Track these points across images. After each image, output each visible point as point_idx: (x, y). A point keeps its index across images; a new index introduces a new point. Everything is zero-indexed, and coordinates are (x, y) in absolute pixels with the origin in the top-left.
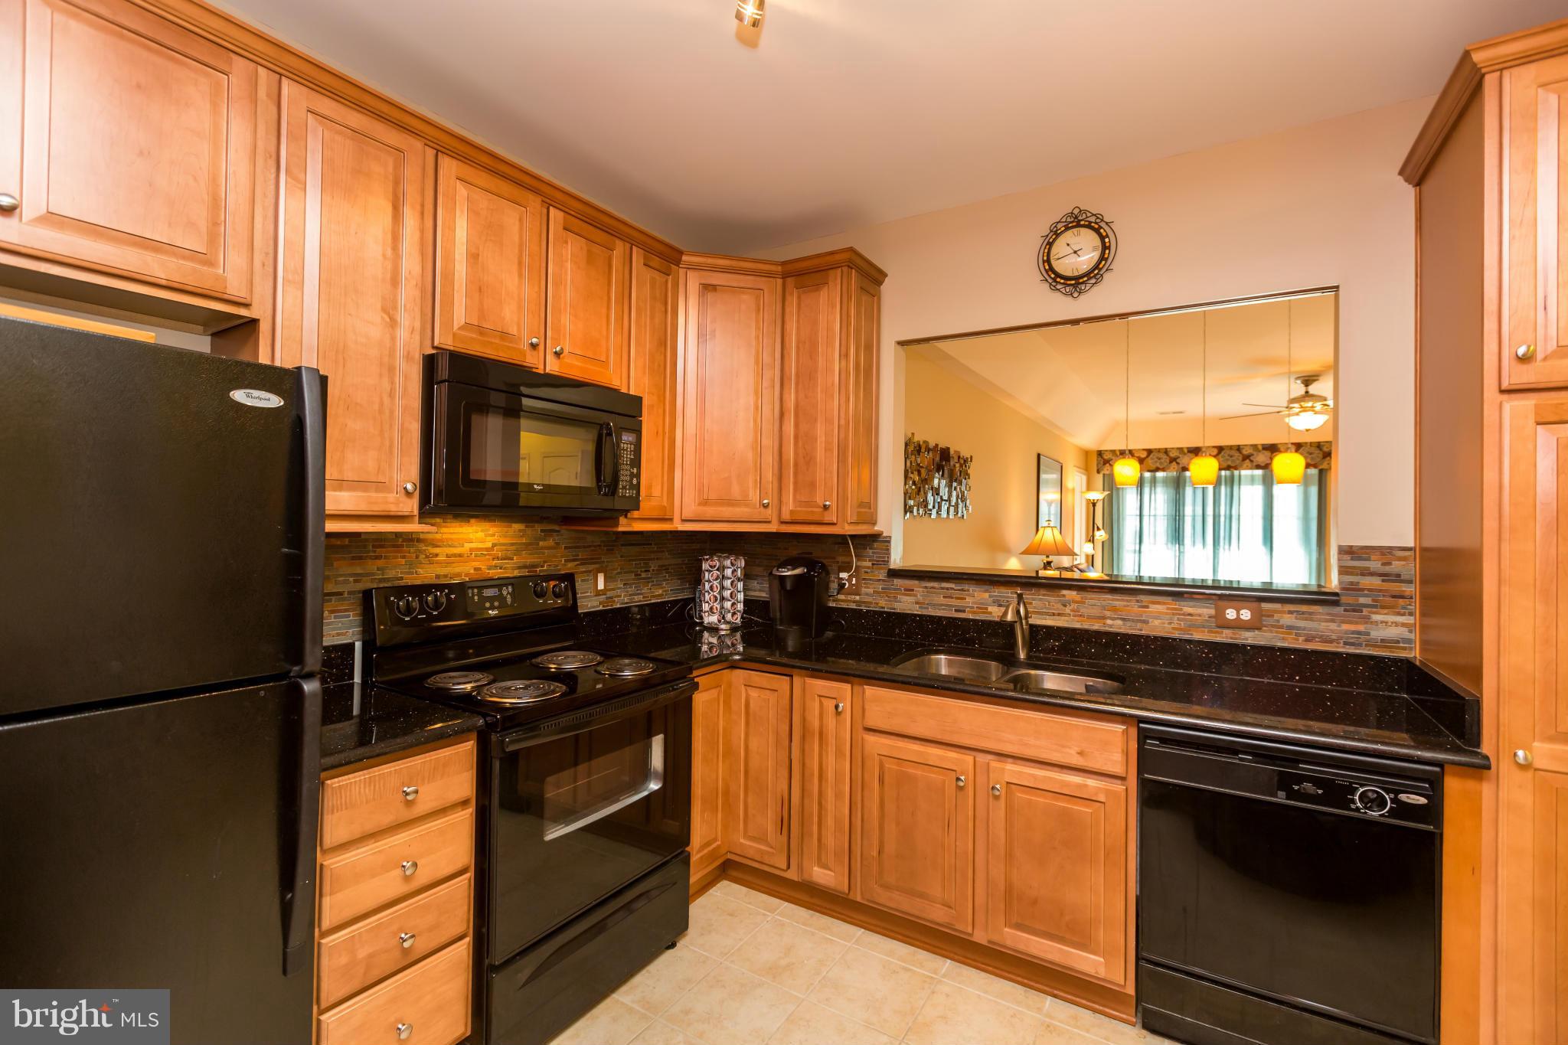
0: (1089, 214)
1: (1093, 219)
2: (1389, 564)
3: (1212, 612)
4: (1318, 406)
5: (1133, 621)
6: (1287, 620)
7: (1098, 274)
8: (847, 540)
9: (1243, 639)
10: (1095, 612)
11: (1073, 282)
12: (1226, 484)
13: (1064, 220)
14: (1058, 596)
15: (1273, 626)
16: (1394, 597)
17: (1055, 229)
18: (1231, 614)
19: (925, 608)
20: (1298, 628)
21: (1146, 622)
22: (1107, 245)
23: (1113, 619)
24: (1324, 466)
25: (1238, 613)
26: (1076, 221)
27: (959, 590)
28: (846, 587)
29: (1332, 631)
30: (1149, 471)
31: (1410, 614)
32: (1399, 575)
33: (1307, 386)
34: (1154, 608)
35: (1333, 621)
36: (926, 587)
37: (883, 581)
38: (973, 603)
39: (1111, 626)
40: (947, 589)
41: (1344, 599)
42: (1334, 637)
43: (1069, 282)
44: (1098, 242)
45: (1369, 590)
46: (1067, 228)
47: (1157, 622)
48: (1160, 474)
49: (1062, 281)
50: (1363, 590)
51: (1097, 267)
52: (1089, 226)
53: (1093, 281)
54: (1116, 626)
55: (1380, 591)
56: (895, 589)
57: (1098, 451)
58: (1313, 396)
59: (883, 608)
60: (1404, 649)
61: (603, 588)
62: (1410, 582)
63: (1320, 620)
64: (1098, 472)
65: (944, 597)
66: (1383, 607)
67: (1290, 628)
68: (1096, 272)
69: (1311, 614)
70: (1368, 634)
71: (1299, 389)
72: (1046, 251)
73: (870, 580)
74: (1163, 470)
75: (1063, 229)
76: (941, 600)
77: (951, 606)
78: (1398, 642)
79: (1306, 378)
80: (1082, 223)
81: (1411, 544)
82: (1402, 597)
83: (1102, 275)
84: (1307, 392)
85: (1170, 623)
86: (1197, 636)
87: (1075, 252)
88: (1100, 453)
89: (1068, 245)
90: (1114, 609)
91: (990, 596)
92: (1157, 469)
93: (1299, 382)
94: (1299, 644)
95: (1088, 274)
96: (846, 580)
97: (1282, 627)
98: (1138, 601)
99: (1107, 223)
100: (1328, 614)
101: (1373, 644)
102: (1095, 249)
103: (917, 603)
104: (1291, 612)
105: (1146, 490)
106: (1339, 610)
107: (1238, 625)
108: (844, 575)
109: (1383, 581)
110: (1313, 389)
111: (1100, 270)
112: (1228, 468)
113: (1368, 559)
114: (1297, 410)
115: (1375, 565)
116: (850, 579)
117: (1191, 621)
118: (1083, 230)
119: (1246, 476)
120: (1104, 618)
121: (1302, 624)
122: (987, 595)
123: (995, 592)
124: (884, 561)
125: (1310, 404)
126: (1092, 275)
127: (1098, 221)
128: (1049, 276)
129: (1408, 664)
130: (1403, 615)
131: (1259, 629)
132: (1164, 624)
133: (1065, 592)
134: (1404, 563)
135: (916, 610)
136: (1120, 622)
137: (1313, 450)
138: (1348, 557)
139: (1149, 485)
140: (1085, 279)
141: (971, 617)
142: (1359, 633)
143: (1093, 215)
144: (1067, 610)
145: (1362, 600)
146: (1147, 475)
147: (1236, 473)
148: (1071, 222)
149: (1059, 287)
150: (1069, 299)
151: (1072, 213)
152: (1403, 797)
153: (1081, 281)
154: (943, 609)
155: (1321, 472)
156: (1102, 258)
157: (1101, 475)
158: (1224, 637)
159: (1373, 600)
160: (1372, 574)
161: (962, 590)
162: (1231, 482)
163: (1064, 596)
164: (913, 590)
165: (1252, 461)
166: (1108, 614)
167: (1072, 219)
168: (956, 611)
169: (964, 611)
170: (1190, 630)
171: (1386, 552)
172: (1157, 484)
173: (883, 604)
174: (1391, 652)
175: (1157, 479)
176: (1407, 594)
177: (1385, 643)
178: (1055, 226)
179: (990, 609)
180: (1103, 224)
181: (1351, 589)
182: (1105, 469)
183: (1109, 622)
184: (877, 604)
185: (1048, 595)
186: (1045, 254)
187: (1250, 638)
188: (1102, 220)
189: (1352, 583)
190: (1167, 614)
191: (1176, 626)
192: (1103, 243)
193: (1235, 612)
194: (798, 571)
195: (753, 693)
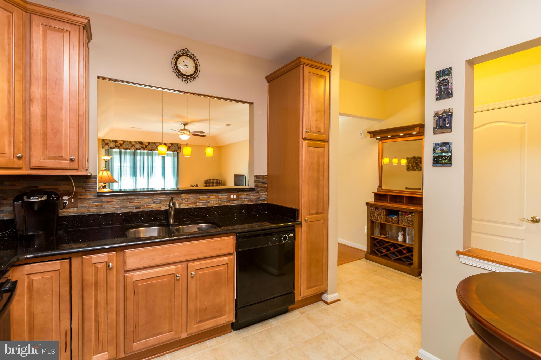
0: (191, 53)
1: (192, 56)
2: (263, 179)
3: (227, 196)
4: (188, 133)
5: (205, 202)
6: (244, 196)
7: (194, 77)
9: (234, 204)
10: (193, 201)
11: (185, 77)
13: (182, 51)
14: (180, 197)
15: (241, 199)
16: (264, 188)
17: (178, 53)
18: (232, 197)
19: (119, 209)
20: (246, 199)
21: (209, 202)
22: (197, 67)
23: (199, 203)
25: (233, 196)
26: (186, 54)
27: (137, 199)
28: (67, 204)
29: (253, 198)
31: (267, 192)
32: (265, 182)
33: (185, 126)
34: (211, 197)
35: (253, 195)
36: (120, 199)
37: (93, 198)
38: (144, 204)
39: (198, 205)
40: (131, 199)
41: (256, 190)
42: (254, 200)
43: (184, 76)
44: (194, 65)
45: (260, 186)
46: (183, 55)
47: (212, 202)
49: (181, 75)
50: (259, 186)
51: (193, 74)
52: (191, 57)
53: (192, 79)
54: (200, 205)
55: (262, 186)
56: (101, 202)
59: (94, 212)
60: (265, 201)
62: (267, 184)
63: (251, 196)
65: (130, 203)
66: (262, 191)
67: (245, 199)
68: (193, 76)
69: (249, 194)
70: (260, 198)
71: (182, 127)
72: (175, 60)
73: (84, 199)
75: (181, 54)
76: (128, 204)
77: (134, 206)
78: (264, 199)
79: (185, 124)
80: (188, 55)
81: (267, 174)
82: (265, 188)
83: (195, 78)
84: (185, 128)
85: (216, 202)
86: (223, 205)
87: (186, 66)
88: (104, 140)
89: (184, 62)
90: (200, 199)
91: (152, 200)
93: (183, 124)
94: (247, 203)
95: (190, 76)
96: (67, 200)
97: (243, 199)
98: (207, 196)
99: (197, 59)
100: (253, 194)
101: (260, 201)
102: (193, 67)
103: (114, 207)
104: (245, 194)
106: (254, 192)
107: (234, 200)
108: (65, 198)
109: (262, 184)
111: (195, 76)
113: (260, 178)
115: (261, 180)
116: (69, 200)
117: (222, 200)
118: (189, 58)
120: (196, 203)
121: (247, 197)
122: (151, 200)
123: (154, 198)
124: (94, 188)
125: (185, 132)
126: (192, 77)
127: (194, 57)
128: (176, 71)
129: (267, 204)
130: (265, 192)
131: (238, 200)
132: (214, 202)
133: (183, 195)
134: (265, 179)
135: (115, 211)
136: (201, 204)
138: (256, 178)
139: (124, 154)
140: (190, 77)
141: (143, 210)
142: (258, 198)
143: (192, 54)
144: (184, 202)
145: (259, 189)
148: (185, 53)
149: (180, 77)
150: (183, 83)
151: (185, 50)
152: (290, 235)
153: (188, 77)
154: (129, 208)
156: (195, 72)
157: (104, 149)
158: (230, 204)
159: (261, 189)
160: (260, 182)
161: (139, 199)
163: (182, 196)
164: (111, 201)
166: (198, 201)
167: (185, 52)
168: (136, 208)
169: (140, 208)
170: (221, 203)
171: (262, 176)
173: (94, 211)
174: (263, 202)
176: (266, 187)
177: (263, 200)
178: (178, 52)
179: (152, 205)
180: (195, 59)
181: (257, 186)
183: (198, 204)
184: (89, 211)
185: (177, 197)
186: (175, 62)
187: (236, 203)
188: (195, 58)
189: (257, 185)
190: (215, 199)
191: (217, 202)
192: (196, 66)
194: (44, 198)
195: (35, 278)
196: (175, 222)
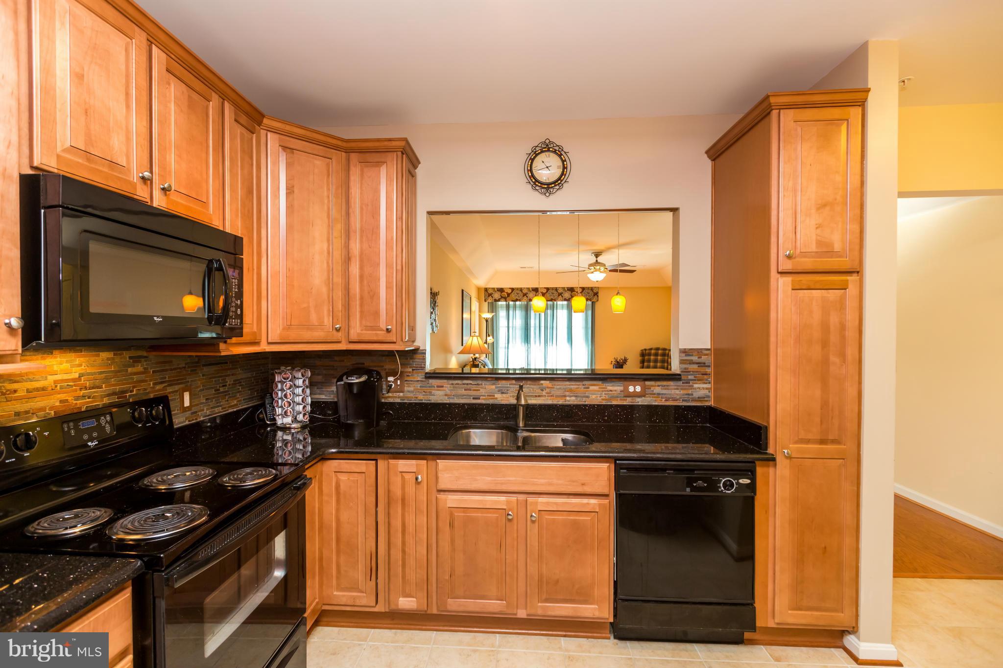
0: (555, 145)
1: (557, 148)
2: (701, 358)
3: (622, 388)
4: (602, 269)
5: (581, 397)
6: (657, 390)
7: (560, 183)
8: (394, 353)
9: (637, 403)
10: (559, 393)
11: (546, 186)
12: (550, 309)
13: (540, 145)
14: (538, 384)
15: (651, 394)
16: (703, 374)
17: (535, 151)
18: (631, 389)
19: (451, 398)
20: (662, 394)
21: (588, 397)
22: (566, 166)
23: (571, 396)
24: (594, 300)
25: (635, 388)
26: (547, 147)
27: (475, 385)
28: (392, 387)
29: (677, 394)
30: (512, 301)
31: (709, 383)
32: (705, 363)
33: (597, 257)
34: (592, 388)
35: (677, 389)
36: (452, 384)
37: (421, 381)
38: (485, 393)
39: (569, 401)
40: (467, 384)
41: (683, 377)
42: (678, 398)
43: (543, 186)
44: (560, 164)
45: (693, 372)
46: (542, 152)
47: (594, 396)
48: (518, 303)
49: (539, 185)
50: (689, 372)
51: (559, 179)
52: (555, 152)
53: (557, 187)
54: (571, 400)
55: (697, 372)
56: (430, 387)
57: (485, 288)
58: (599, 263)
59: (422, 400)
60: (707, 401)
61: (188, 405)
62: (709, 366)
63: (672, 389)
64: (485, 301)
65: (465, 390)
66: (698, 380)
67: (659, 394)
68: (559, 182)
69: (668, 386)
70: (692, 395)
71: (593, 259)
72: (530, 163)
73: (411, 381)
74: (520, 300)
75: (539, 151)
76: (463, 392)
77: (471, 396)
78: (704, 398)
79: (597, 253)
80: (551, 149)
81: (709, 347)
82: (706, 374)
83: (562, 184)
84: (597, 261)
85: (601, 397)
86: (614, 403)
87: (547, 167)
88: (486, 290)
89: (543, 162)
90: (571, 390)
91: (496, 388)
92: (517, 300)
93: (593, 255)
94: (662, 403)
95: (554, 183)
96: (392, 382)
97: (654, 394)
98: (583, 385)
99: (565, 152)
100: (675, 386)
101: (694, 400)
102: (559, 167)
103: (446, 395)
104: (658, 386)
105: (511, 312)
106: (680, 383)
107: (635, 395)
108: (390, 379)
109: (698, 366)
110: (600, 259)
111: (562, 181)
112: (551, 300)
113: (692, 356)
114: (592, 270)
115: (695, 358)
116: (395, 381)
117: (611, 394)
118: (552, 155)
119: (559, 304)
120: (565, 396)
121: (664, 392)
122: (494, 387)
123: (499, 384)
124: (421, 367)
125: (598, 267)
126: (557, 183)
127: (560, 150)
128: (532, 180)
129: (710, 408)
130: (706, 383)
131: (644, 396)
132: (597, 397)
133: (542, 382)
134: (706, 357)
135: (446, 400)
136: (573, 398)
137: (589, 291)
138: (684, 355)
139: (512, 309)
140: (553, 185)
141: (483, 402)
142: (688, 394)
143: (557, 146)
144: (544, 393)
145: (690, 377)
146: (511, 303)
147: (555, 302)
148: (545, 148)
149: (537, 188)
150: (544, 196)
151: (545, 142)
152: (741, 481)
153: (550, 186)
154: (465, 398)
155: (592, 302)
156: (562, 174)
157: (487, 303)
158: (628, 402)
159: (695, 377)
160: (694, 363)
161: (478, 384)
162: (553, 308)
163: (542, 384)
164: (443, 387)
165: (562, 296)
166: (567, 393)
167: (545, 146)
168: (473, 398)
169: (479, 399)
170: (610, 400)
171: (699, 352)
172: (517, 309)
173: (422, 398)
174: (702, 403)
175: (517, 305)
176: (708, 373)
177: (700, 399)
178: (535, 149)
179: (496, 396)
180: (563, 153)
181: (686, 371)
182: (489, 299)
183: (568, 398)
184: (417, 398)
185: (532, 385)
186: (529, 166)
187: (640, 401)
188: (562, 150)
189: (685, 368)
190: (599, 391)
191: (604, 398)
192: (564, 165)
193: (633, 387)
194: (363, 379)
195: (343, 477)
196: (525, 426)
